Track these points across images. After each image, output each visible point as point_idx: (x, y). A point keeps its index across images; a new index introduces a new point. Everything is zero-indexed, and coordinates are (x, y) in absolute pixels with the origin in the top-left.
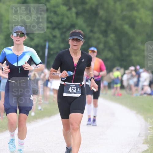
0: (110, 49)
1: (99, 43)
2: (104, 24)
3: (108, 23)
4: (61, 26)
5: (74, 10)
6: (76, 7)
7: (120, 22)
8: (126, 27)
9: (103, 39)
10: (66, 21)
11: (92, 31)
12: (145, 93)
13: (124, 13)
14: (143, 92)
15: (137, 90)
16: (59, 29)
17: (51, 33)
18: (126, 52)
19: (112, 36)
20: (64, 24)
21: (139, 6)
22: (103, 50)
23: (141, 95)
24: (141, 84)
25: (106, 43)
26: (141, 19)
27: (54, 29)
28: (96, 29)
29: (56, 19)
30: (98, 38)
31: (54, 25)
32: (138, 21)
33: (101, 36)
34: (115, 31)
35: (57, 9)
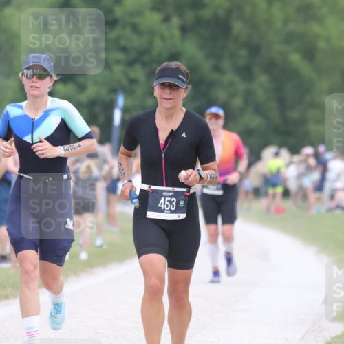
0: (259, 110)
1: (233, 95)
4: (146, 58)
5: (175, 21)
6: (180, 16)
8: (296, 59)
9: (241, 86)
10: (158, 45)
11: (217, 68)
12: (338, 207)
14: (333, 204)
15: (319, 199)
16: (144, 64)
17: (126, 74)
18: (294, 114)
19: (263, 79)
20: (155, 53)
21: (324, 11)
22: (242, 110)
23: (330, 210)
24: (328, 186)
25: (248, 95)
26: (328, 40)
27: (131, 64)
28: (226, 64)
29: (136, 42)
30: (231, 84)
32: (322, 44)
33: (237, 79)
35: (137, 20)
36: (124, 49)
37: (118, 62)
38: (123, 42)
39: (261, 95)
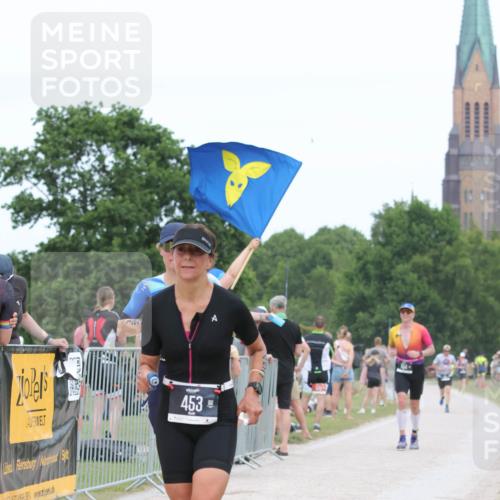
0: (471, 328)
1: (457, 320)
2: (462, 296)
3: (468, 294)
4: (410, 298)
5: (425, 279)
6: (427, 276)
7: (481, 293)
8: (491, 300)
9: (461, 315)
10: (416, 291)
11: (447, 305)
13: (489, 282)
18: (491, 332)
19: (473, 310)
20: (414, 296)
22: (463, 329)
25: (465, 320)
28: (452, 303)
29: (404, 289)
30: (456, 314)
31: (401, 297)
33: (459, 312)
34: (476, 304)
35: (406, 277)
36: (397, 293)
37: (392, 300)
38: (396, 289)
39: (472, 320)
